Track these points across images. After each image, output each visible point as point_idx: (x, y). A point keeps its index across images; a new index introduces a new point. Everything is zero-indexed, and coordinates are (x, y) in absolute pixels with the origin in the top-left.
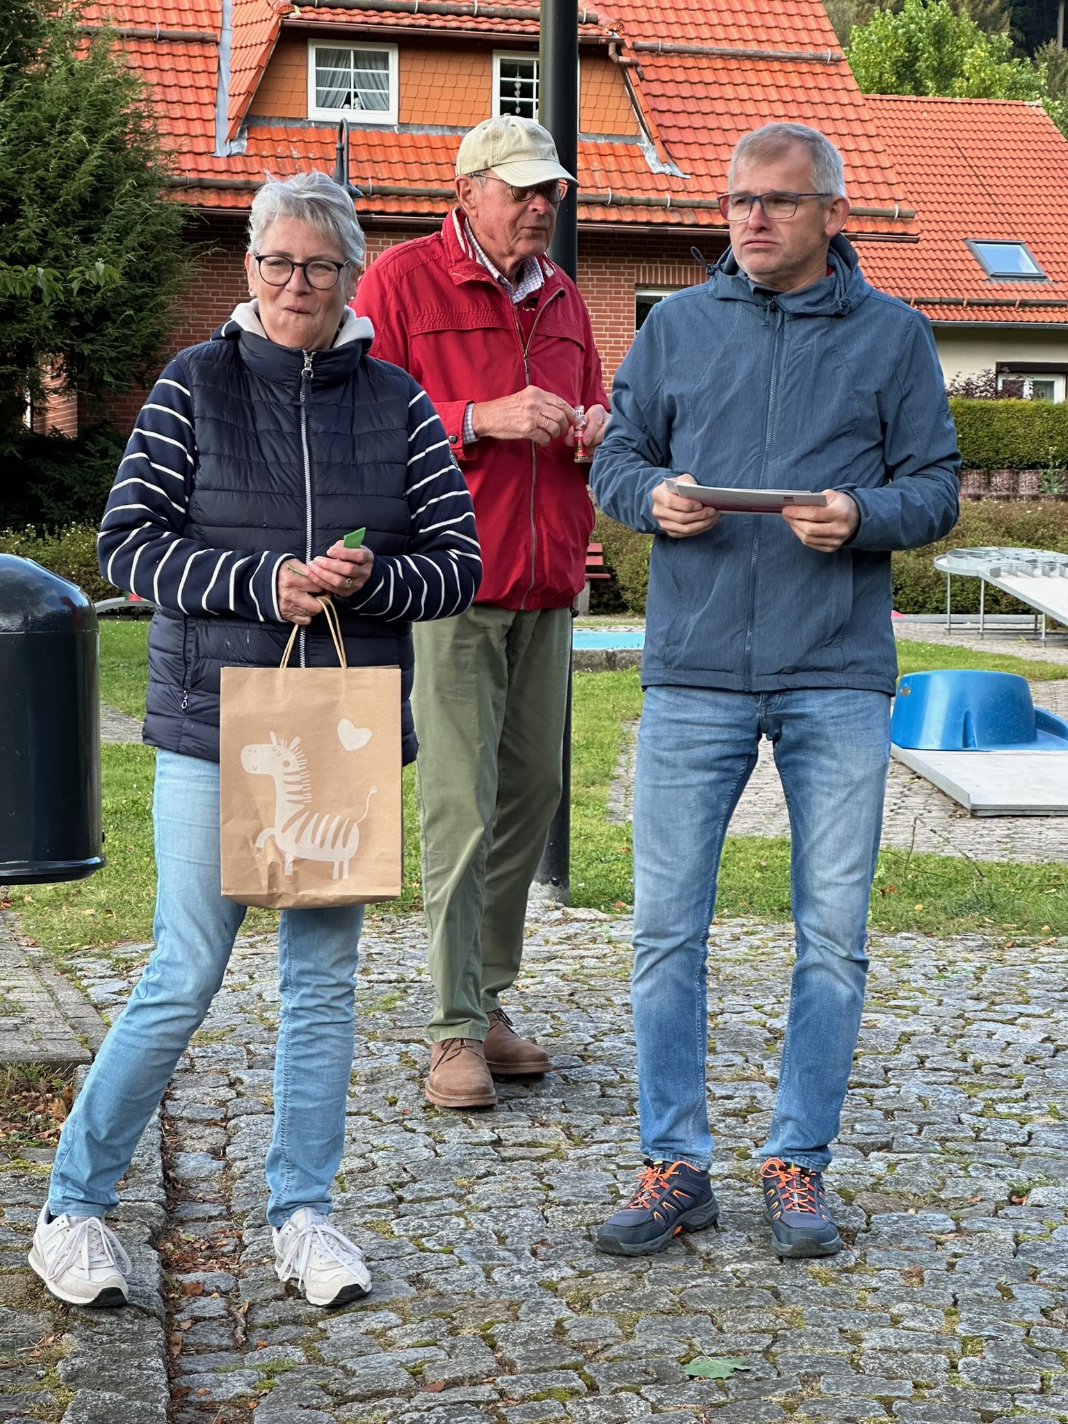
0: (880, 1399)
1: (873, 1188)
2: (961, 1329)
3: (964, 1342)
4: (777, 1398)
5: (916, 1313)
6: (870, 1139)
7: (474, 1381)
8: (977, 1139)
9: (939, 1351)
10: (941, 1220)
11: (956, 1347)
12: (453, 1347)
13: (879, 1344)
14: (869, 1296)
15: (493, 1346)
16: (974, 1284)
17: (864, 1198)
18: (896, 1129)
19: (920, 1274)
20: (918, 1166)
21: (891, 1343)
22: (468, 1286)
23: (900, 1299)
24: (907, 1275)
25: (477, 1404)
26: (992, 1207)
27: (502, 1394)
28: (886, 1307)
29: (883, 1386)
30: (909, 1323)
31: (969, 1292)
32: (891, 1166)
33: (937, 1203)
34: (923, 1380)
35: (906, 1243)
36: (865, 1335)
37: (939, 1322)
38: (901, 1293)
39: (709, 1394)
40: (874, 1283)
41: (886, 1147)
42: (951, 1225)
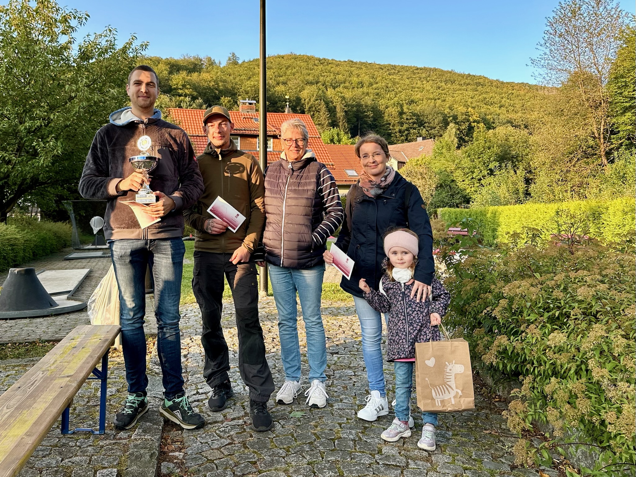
0: (339, 423)
1: (335, 364)
2: (357, 402)
3: (358, 406)
4: (313, 423)
5: (346, 398)
6: (334, 351)
7: (239, 418)
8: (358, 351)
9: (352, 409)
10: (350, 372)
11: (356, 408)
12: (235, 408)
13: (337, 407)
14: (335, 394)
15: (244, 408)
16: (360, 390)
17: (332, 367)
18: (339, 349)
19: (347, 387)
20: (345, 358)
21: (340, 407)
22: (239, 391)
23: (342, 394)
24: (343, 387)
25: (239, 425)
26: (362, 369)
27: (245, 422)
28: (339, 396)
29: (339, 419)
30: (345, 401)
31: (359, 392)
32: (339, 358)
33: (350, 368)
34: (349, 417)
35: (343, 379)
36: (334, 404)
37: (352, 400)
38: (342, 392)
39: (296, 422)
40: (336, 390)
41: (337, 353)
42: (353, 374)
